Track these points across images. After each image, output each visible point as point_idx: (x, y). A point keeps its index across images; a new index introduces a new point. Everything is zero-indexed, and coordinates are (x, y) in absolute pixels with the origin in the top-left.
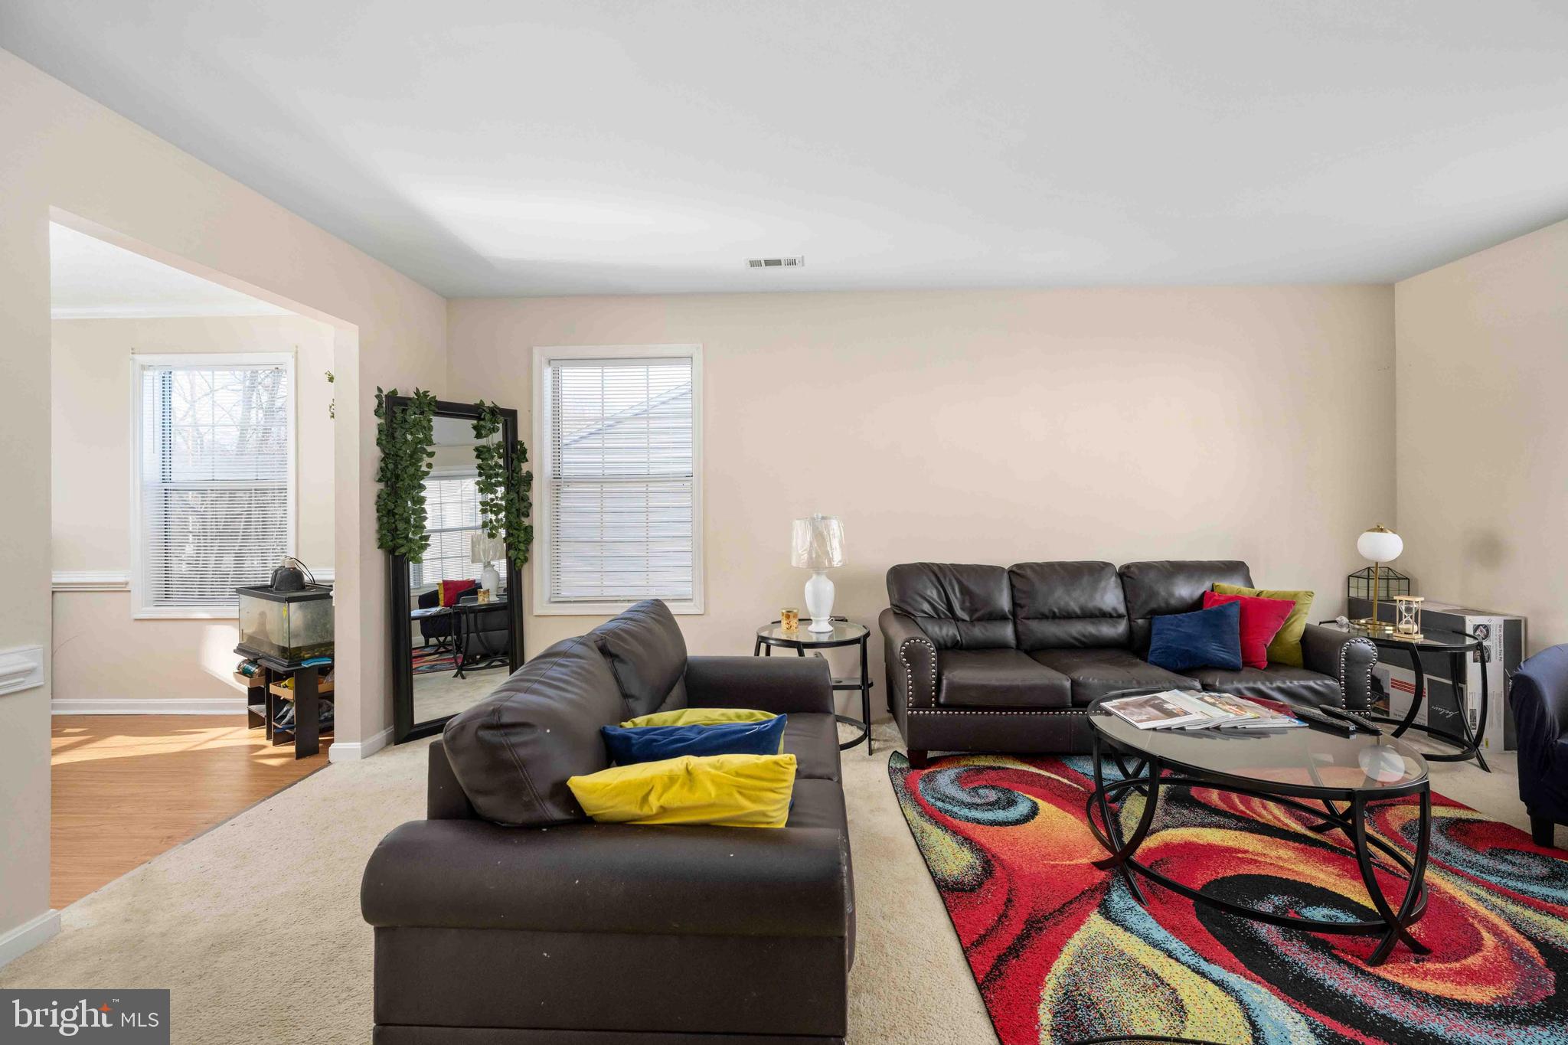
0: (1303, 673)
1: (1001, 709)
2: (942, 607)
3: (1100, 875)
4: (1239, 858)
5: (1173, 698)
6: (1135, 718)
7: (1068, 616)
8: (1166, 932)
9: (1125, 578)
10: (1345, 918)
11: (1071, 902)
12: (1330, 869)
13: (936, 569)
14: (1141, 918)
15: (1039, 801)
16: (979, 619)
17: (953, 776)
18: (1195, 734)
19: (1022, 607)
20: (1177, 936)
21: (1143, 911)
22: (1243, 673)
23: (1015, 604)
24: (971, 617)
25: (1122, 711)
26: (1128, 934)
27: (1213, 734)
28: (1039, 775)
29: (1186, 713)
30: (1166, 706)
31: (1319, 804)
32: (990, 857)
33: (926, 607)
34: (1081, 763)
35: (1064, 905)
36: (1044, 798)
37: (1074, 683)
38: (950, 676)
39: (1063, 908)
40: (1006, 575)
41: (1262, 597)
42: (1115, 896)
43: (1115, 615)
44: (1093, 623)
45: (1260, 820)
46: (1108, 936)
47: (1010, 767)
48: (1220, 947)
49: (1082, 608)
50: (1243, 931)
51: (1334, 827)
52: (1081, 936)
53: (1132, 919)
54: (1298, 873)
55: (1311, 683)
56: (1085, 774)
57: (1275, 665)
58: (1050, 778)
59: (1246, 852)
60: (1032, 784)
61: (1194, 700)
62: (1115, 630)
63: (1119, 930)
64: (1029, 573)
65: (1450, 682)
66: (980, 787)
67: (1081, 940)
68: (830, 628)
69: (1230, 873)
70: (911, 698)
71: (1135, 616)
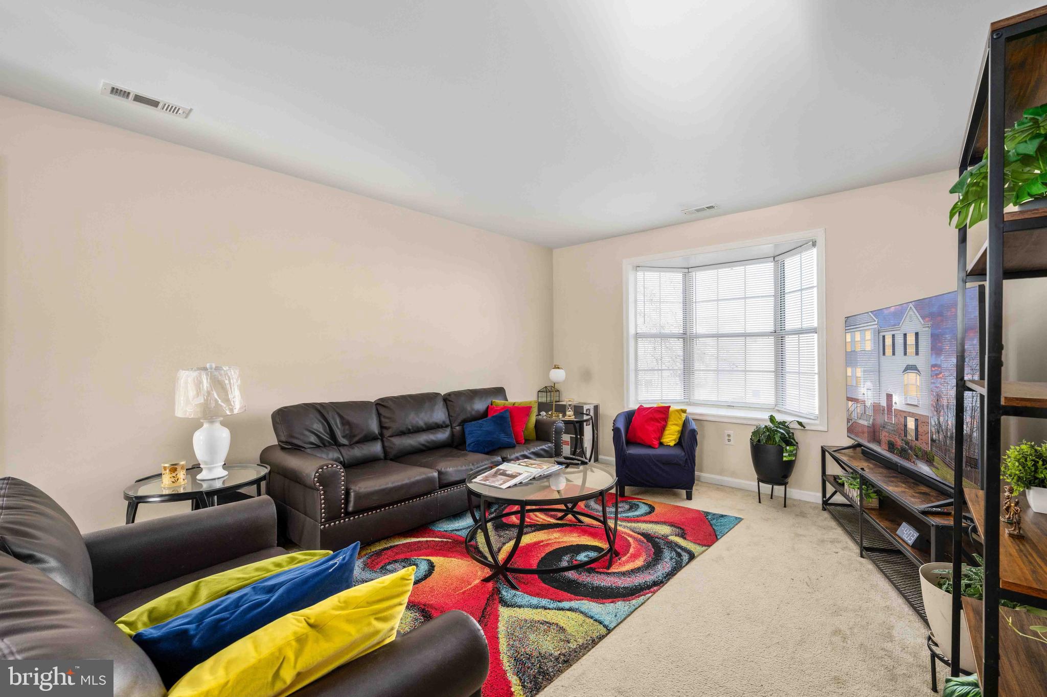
0: (539, 443)
1: (392, 504)
2: (326, 437)
3: (490, 585)
4: (542, 546)
5: (509, 467)
6: (500, 483)
7: (418, 430)
8: (536, 598)
9: (448, 402)
10: (593, 554)
11: (485, 608)
12: (575, 535)
13: (319, 407)
14: (522, 597)
15: (433, 559)
16: (358, 442)
17: (361, 566)
18: (527, 484)
19: (386, 428)
20: (542, 597)
21: (521, 593)
22: (517, 448)
23: (382, 427)
24: (350, 441)
25: (488, 481)
26: (522, 609)
27: (533, 482)
28: (419, 542)
29: (520, 474)
30: (507, 472)
31: (562, 507)
32: (423, 607)
33: (313, 439)
34: (440, 525)
35: (483, 612)
36: (432, 555)
37: (440, 473)
38: (357, 488)
39: (483, 614)
40: (374, 407)
41: (516, 405)
42: (504, 593)
43: (444, 426)
44: (432, 433)
45: (539, 523)
46: (514, 615)
47: (398, 543)
48: (561, 592)
49: (426, 424)
50: (563, 580)
51: (568, 514)
52: (502, 624)
53: (519, 600)
54: (566, 542)
55: (544, 447)
56: (446, 531)
57: (527, 441)
58: (427, 541)
59: (542, 541)
60: (419, 549)
61: (516, 465)
62: (442, 436)
63: (516, 609)
64: (390, 404)
65: (575, 436)
66: (386, 565)
67: (503, 626)
68: (225, 473)
69: (543, 555)
70: (324, 515)
71: (454, 425)
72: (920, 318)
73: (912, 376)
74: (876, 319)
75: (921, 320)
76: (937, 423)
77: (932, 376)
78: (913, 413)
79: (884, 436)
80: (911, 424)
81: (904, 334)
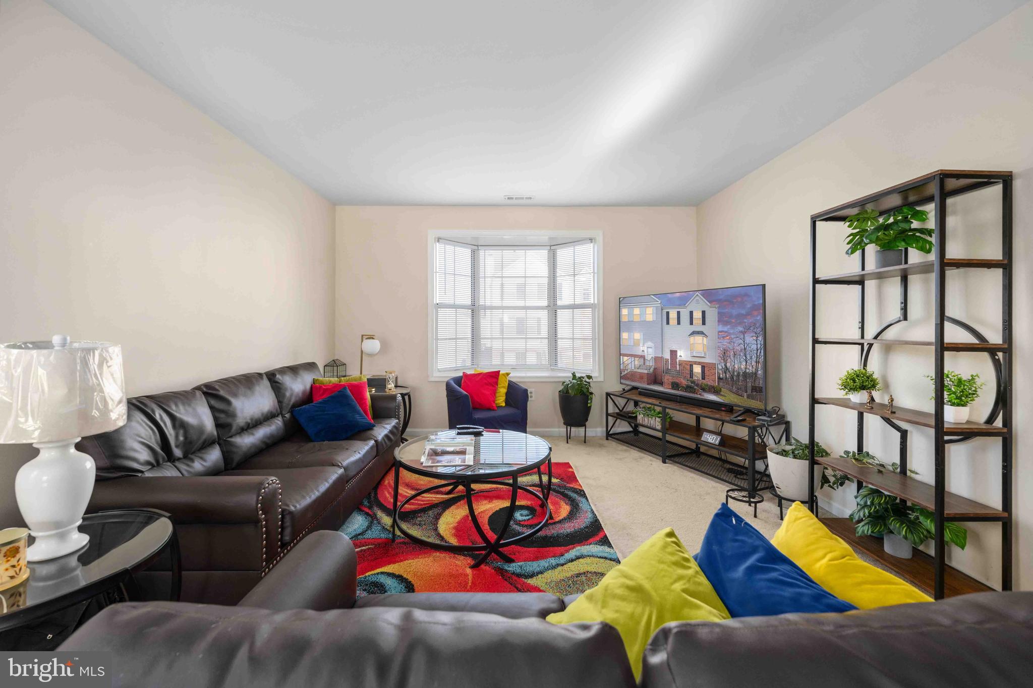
2: (160, 450)
7: (256, 424)
9: (274, 384)
10: (524, 512)
13: (139, 405)
16: (195, 451)
19: (223, 426)
23: (217, 425)
24: (185, 452)
26: (546, 574)
33: (147, 455)
37: (345, 468)
40: (204, 398)
42: (509, 568)
43: (277, 415)
46: (548, 580)
49: (262, 414)
62: (280, 427)
71: (284, 413)
72: (707, 302)
73: (699, 339)
74: (658, 300)
75: (709, 304)
76: (724, 367)
77: (718, 338)
78: (699, 362)
79: (667, 379)
80: (697, 369)
81: (690, 312)
